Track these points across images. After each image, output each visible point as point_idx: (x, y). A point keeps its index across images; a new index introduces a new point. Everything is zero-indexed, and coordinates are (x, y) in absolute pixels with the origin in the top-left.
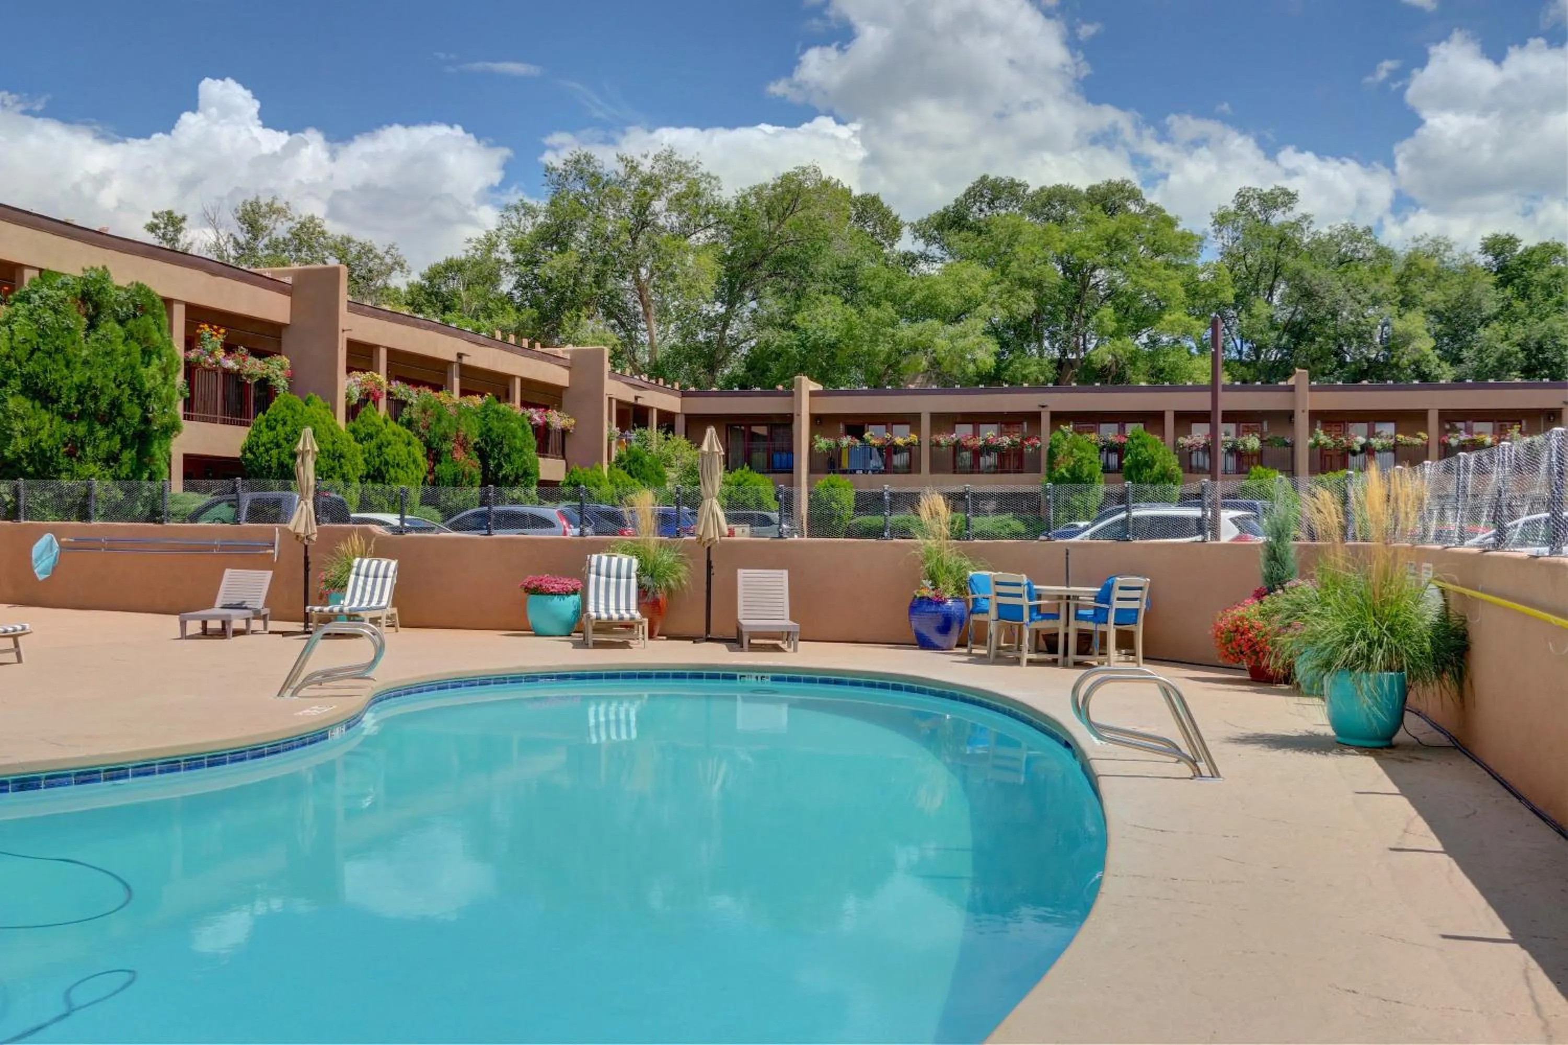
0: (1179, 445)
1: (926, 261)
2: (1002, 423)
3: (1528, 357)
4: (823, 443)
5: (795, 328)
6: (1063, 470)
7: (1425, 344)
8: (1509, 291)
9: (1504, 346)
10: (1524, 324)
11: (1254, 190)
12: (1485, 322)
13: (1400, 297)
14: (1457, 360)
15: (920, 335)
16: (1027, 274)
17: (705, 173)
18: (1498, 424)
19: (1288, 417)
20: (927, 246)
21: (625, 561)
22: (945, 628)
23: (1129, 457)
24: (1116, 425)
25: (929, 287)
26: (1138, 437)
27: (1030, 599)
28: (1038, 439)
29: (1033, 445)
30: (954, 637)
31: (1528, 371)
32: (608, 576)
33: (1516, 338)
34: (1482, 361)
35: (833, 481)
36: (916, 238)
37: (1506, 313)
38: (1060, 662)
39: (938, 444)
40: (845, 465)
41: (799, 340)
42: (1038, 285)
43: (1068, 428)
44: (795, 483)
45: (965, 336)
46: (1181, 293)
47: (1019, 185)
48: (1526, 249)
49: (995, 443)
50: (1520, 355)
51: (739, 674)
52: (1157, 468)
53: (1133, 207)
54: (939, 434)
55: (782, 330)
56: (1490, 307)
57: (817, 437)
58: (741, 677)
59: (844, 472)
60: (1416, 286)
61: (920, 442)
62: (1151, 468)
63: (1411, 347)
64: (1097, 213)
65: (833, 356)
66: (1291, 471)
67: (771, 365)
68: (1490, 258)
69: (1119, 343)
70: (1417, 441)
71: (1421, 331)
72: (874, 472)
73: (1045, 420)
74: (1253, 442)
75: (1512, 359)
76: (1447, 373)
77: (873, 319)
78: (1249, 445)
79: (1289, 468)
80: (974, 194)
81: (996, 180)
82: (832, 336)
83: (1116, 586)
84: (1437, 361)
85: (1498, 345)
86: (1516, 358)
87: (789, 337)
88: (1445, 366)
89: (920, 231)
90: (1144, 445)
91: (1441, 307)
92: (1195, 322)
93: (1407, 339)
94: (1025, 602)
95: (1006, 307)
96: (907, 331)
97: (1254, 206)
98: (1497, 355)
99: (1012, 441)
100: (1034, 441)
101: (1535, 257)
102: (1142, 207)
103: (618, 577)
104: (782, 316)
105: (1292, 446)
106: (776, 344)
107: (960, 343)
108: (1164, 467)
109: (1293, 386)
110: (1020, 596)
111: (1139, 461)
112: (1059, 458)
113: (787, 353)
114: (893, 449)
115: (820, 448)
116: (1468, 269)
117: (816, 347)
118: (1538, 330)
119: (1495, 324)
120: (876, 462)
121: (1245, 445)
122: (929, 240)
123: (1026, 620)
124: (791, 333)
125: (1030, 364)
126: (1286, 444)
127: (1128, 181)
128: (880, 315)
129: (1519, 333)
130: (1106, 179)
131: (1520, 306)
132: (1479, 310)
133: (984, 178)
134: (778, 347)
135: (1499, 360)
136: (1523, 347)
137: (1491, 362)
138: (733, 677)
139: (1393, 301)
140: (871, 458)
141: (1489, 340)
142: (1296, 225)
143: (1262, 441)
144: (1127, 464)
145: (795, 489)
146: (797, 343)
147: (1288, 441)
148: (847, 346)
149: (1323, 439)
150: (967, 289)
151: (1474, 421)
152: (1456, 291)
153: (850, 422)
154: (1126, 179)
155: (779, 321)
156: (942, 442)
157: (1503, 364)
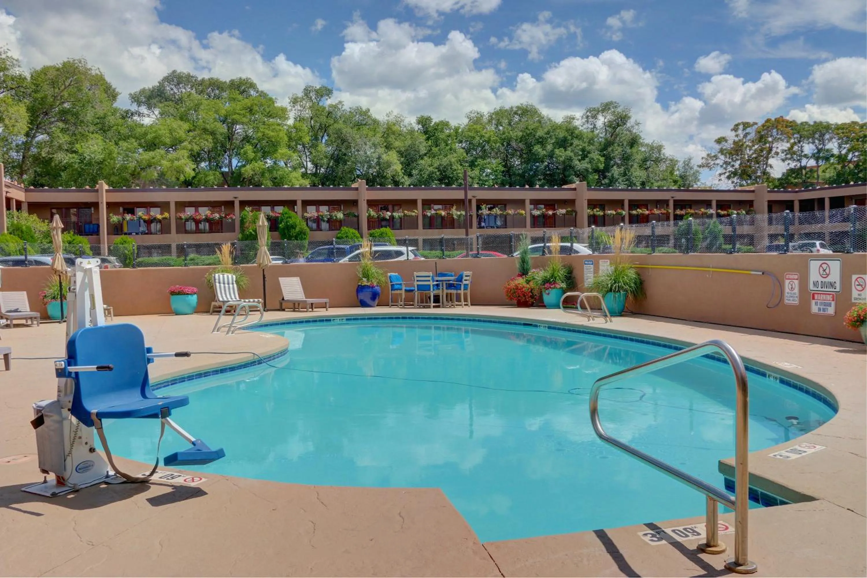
0: (305, 217)
1: (139, 115)
2: (211, 207)
3: (441, 174)
4: (115, 219)
5: (75, 152)
6: (251, 231)
7: (397, 167)
8: (430, 143)
9: (431, 169)
10: (438, 159)
11: (312, 87)
12: (422, 157)
13: (385, 144)
14: (410, 175)
15: (153, 158)
16: (208, 127)
17: (10, 56)
18: (444, 206)
19: (354, 203)
20: (139, 107)
21: (230, 276)
22: (374, 298)
23: (283, 223)
24: (270, 207)
25: (156, 131)
26: (286, 213)
27: (433, 282)
28: (234, 215)
29: (231, 218)
30: (377, 302)
31: (441, 180)
32: (224, 284)
33: (435, 165)
34: (421, 175)
35: (125, 239)
36: (132, 102)
37: (429, 153)
38: (441, 306)
39: (181, 218)
40: (125, 230)
41: (80, 159)
42: (213, 133)
43: (248, 209)
44: (101, 242)
45: (178, 159)
46: (286, 139)
47: (192, 77)
48: (435, 123)
49: (211, 217)
50: (438, 173)
51: (332, 319)
52: (297, 229)
53: (252, 92)
54: (181, 212)
55: (68, 154)
56: (423, 151)
57: (111, 215)
58: (333, 320)
59: (126, 234)
60: (391, 139)
61: (170, 217)
62: (295, 229)
63: (391, 169)
64: (236, 94)
65: (101, 169)
66: (358, 228)
67: (62, 174)
68: (420, 126)
69: (256, 164)
70: (413, 214)
71: (396, 161)
72: (142, 233)
73: (237, 205)
74: (340, 215)
75: (434, 175)
76: (407, 181)
77: (125, 148)
78: (338, 217)
79: (357, 227)
80: (167, 79)
81: (180, 73)
82: (100, 157)
83: (464, 275)
84: (403, 175)
85: (428, 168)
86: (436, 174)
87: (74, 158)
88: (406, 178)
89: (136, 99)
90: (290, 217)
91: (403, 149)
92: (293, 154)
93: (389, 165)
94: (431, 283)
95: (198, 145)
96: (144, 156)
97: (313, 95)
98: (427, 173)
99: (220, 216)
100: (231, 216)
101: (439, 127)
102: (257, 92)
103: (228, 284)
104: (68, 145)
105: (358, 217)
106: (65, 161)
107: (176, 163)
108: (301, 228)
109: (357, 188)
110: (429, 281)
111: (288, 225)
112: (247, 224)
113: (72, 166)
114: (153, 220)
115: (113, 221)
116: (411, 132)
117: (90, 164)
118: (445, 161)
119: (426, 158)
120: (143, 228)
121: (336, 217)
122: (139, 104)
123: (432, 290)
124: (74, 155)
125: (209, 175)
126: (355, 216)
127: (250, 79)
128: (129, 146)
129: (436, 164)
130: (239, 76)
131: (435, 150)
132: (419, 152)
133: (174, 72)
134: (67, 163)
135: (429, 175)
136: (438, 168)
137: (425, 176)
138: (330, 320)
139: (382, 146)
140: (140, 226)
141: (425, 166)
142: (335, 107)
143: (344, 215)
144: (282, 227)
145: (102, 245)
146: (78, 161)
147: (356, 214)
148: (109, 163)
149: (373, 213)
150: (176, 134)
151: (435, 205)
152: (408, 142)
153: (127, 206)
154: (249, 77)
155: (66, 148)
156: (183, 217)
157: (430, 176)
